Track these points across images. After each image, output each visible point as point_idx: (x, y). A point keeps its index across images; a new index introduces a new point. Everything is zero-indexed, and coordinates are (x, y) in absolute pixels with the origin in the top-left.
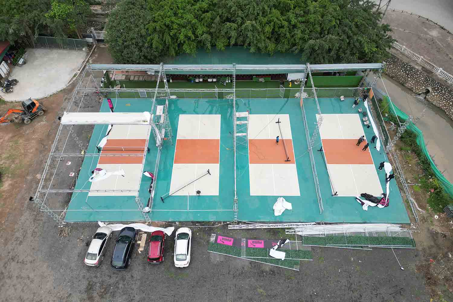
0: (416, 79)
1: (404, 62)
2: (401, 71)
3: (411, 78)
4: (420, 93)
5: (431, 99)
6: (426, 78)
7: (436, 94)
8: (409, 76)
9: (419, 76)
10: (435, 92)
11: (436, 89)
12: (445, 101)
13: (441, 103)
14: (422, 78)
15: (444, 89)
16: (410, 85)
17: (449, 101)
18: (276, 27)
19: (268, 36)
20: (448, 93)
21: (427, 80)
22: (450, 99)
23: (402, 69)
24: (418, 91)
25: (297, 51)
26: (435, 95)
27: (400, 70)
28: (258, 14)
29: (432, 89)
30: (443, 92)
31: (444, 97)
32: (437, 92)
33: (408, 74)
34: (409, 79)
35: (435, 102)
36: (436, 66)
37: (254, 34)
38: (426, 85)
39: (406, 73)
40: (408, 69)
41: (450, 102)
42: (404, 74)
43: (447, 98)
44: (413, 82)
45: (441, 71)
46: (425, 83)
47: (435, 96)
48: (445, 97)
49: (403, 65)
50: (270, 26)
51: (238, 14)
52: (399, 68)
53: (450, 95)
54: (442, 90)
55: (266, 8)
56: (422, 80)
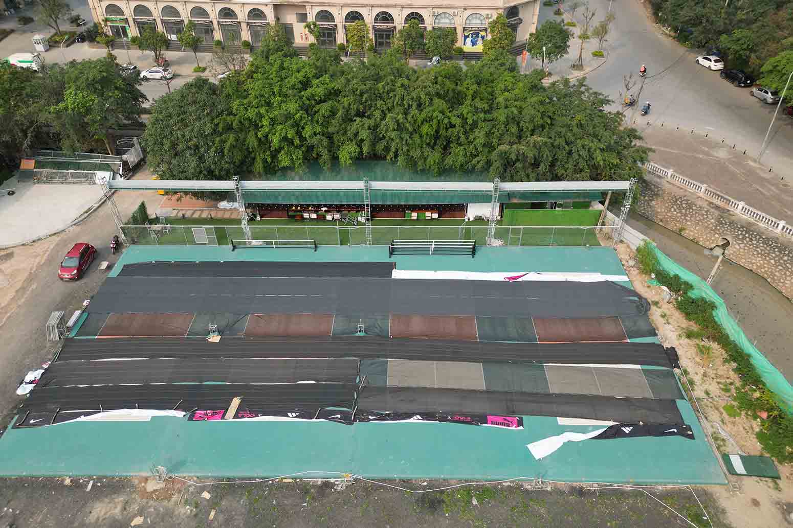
0: (700, 223)
1: (674, 195)
2: (673, 210)
3: (691, 221)
4: (713, 246)
5: (734, 256)
6: (719, 221)
7: (742, 246)
8: (687, 218)
9: (705, 216)
10: (740, 242)
11: (741, 237)
12: (761, 257)
13: (753, 261)
14: (712, 221)
15: (755, 237)
16: (692, 234)
17: (768, 258)
18: (442, 127)
19: (428, 141)
20: (763, 243)
21: (722, 223)
22: (769, 254)
23: (673, 207)
24: (708, 243)
25: (479, 165)
26: (740, 248)
27: (671, 209)
28: (410, 106)
29: (734, 237)
30: (754, 242)
31: (758, 251)
32: (743, 243)
33: (685, 215)
34: (689, 223)
35: (743, 260)
36: (732, 200)
37: (403, 135)
38: (721, 231)
39: (681, 212)
40: (684, 206)
41: (771, 259)
42: (679, 214)
43: (763, 252)
44: (697, 228)
45: (743, 208)
46: (718, 228)
47: (741, 250)
48: (760, 251)
49: (674, 199)
50: (431, 125)
51: (376, 104)
52: (667, 205)
53: (767, 246)
54: (751, 240)
55: (423, 97)
56: (712, 223)
